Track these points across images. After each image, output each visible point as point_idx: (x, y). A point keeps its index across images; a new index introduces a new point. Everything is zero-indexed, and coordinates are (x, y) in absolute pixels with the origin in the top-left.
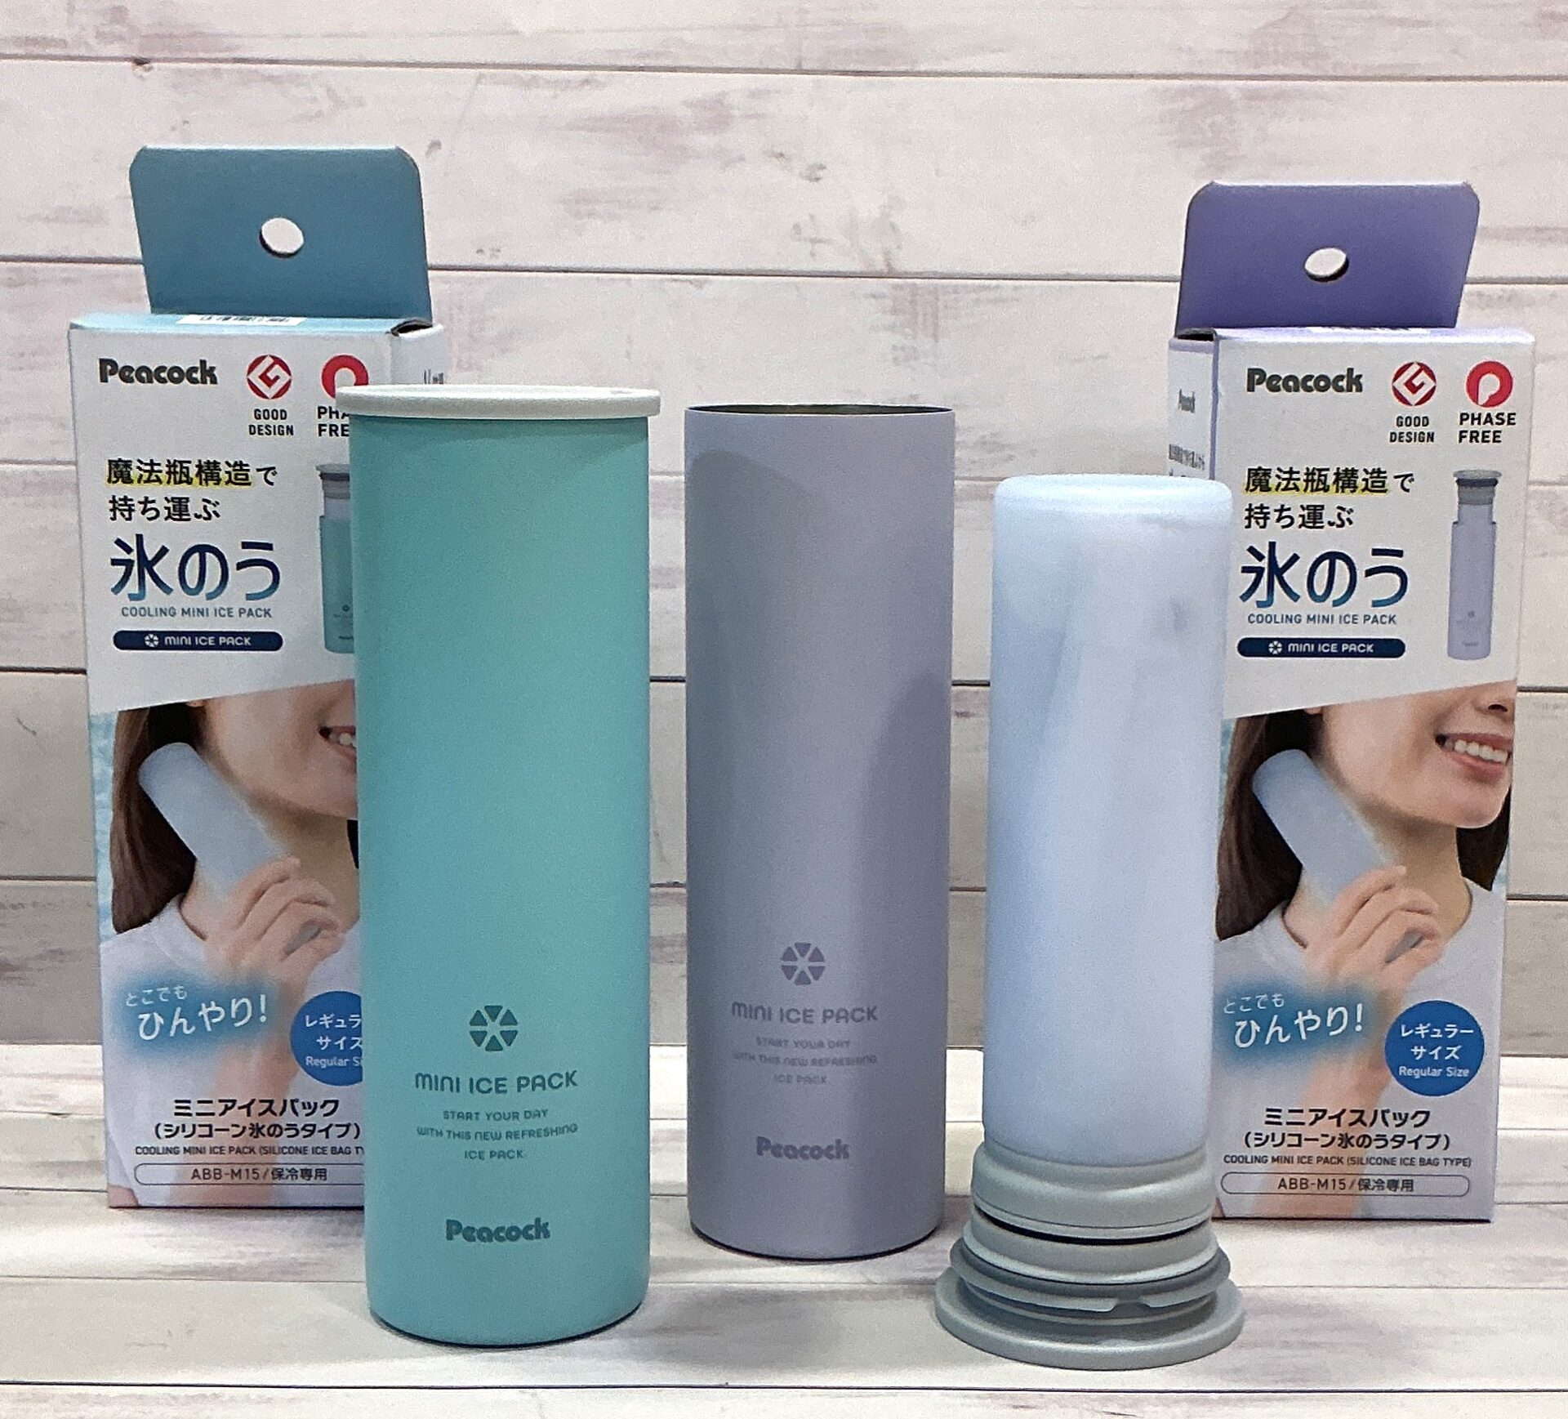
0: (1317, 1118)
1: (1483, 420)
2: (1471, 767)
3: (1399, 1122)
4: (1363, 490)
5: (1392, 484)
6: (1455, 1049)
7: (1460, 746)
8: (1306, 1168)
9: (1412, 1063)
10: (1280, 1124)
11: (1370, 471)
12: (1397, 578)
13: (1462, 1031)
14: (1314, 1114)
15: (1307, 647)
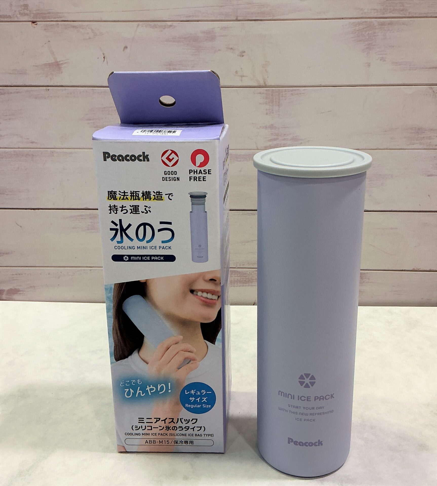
0: (157, 421)
1: (198, 173)
2: (203, 301)
3: (186, 422)
4: (154, 199)
5: (165, 197)
6: (205, 398)
7: (200, 294)
8: (155, 437)
9: (190, 403)
10: (144, 423)
11: (156, 192)
12: (170, 233)
13: (207, 392)
14: (156, 419)
15: (138, 258)
